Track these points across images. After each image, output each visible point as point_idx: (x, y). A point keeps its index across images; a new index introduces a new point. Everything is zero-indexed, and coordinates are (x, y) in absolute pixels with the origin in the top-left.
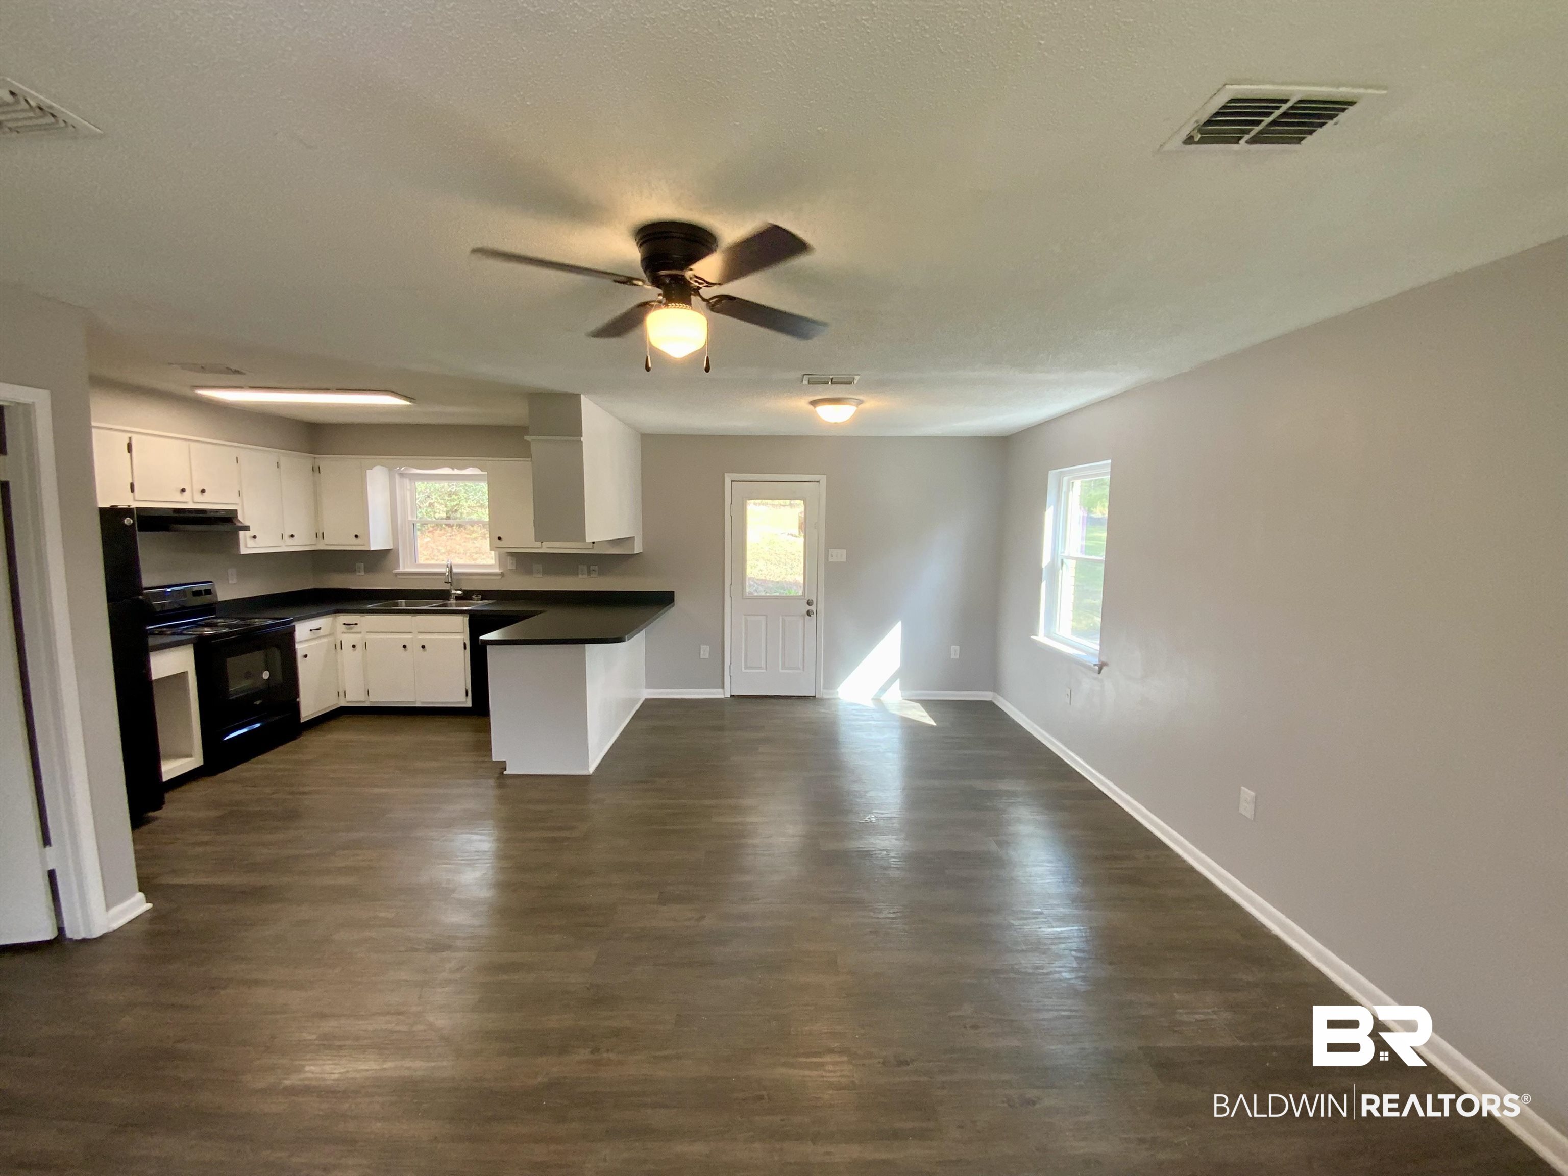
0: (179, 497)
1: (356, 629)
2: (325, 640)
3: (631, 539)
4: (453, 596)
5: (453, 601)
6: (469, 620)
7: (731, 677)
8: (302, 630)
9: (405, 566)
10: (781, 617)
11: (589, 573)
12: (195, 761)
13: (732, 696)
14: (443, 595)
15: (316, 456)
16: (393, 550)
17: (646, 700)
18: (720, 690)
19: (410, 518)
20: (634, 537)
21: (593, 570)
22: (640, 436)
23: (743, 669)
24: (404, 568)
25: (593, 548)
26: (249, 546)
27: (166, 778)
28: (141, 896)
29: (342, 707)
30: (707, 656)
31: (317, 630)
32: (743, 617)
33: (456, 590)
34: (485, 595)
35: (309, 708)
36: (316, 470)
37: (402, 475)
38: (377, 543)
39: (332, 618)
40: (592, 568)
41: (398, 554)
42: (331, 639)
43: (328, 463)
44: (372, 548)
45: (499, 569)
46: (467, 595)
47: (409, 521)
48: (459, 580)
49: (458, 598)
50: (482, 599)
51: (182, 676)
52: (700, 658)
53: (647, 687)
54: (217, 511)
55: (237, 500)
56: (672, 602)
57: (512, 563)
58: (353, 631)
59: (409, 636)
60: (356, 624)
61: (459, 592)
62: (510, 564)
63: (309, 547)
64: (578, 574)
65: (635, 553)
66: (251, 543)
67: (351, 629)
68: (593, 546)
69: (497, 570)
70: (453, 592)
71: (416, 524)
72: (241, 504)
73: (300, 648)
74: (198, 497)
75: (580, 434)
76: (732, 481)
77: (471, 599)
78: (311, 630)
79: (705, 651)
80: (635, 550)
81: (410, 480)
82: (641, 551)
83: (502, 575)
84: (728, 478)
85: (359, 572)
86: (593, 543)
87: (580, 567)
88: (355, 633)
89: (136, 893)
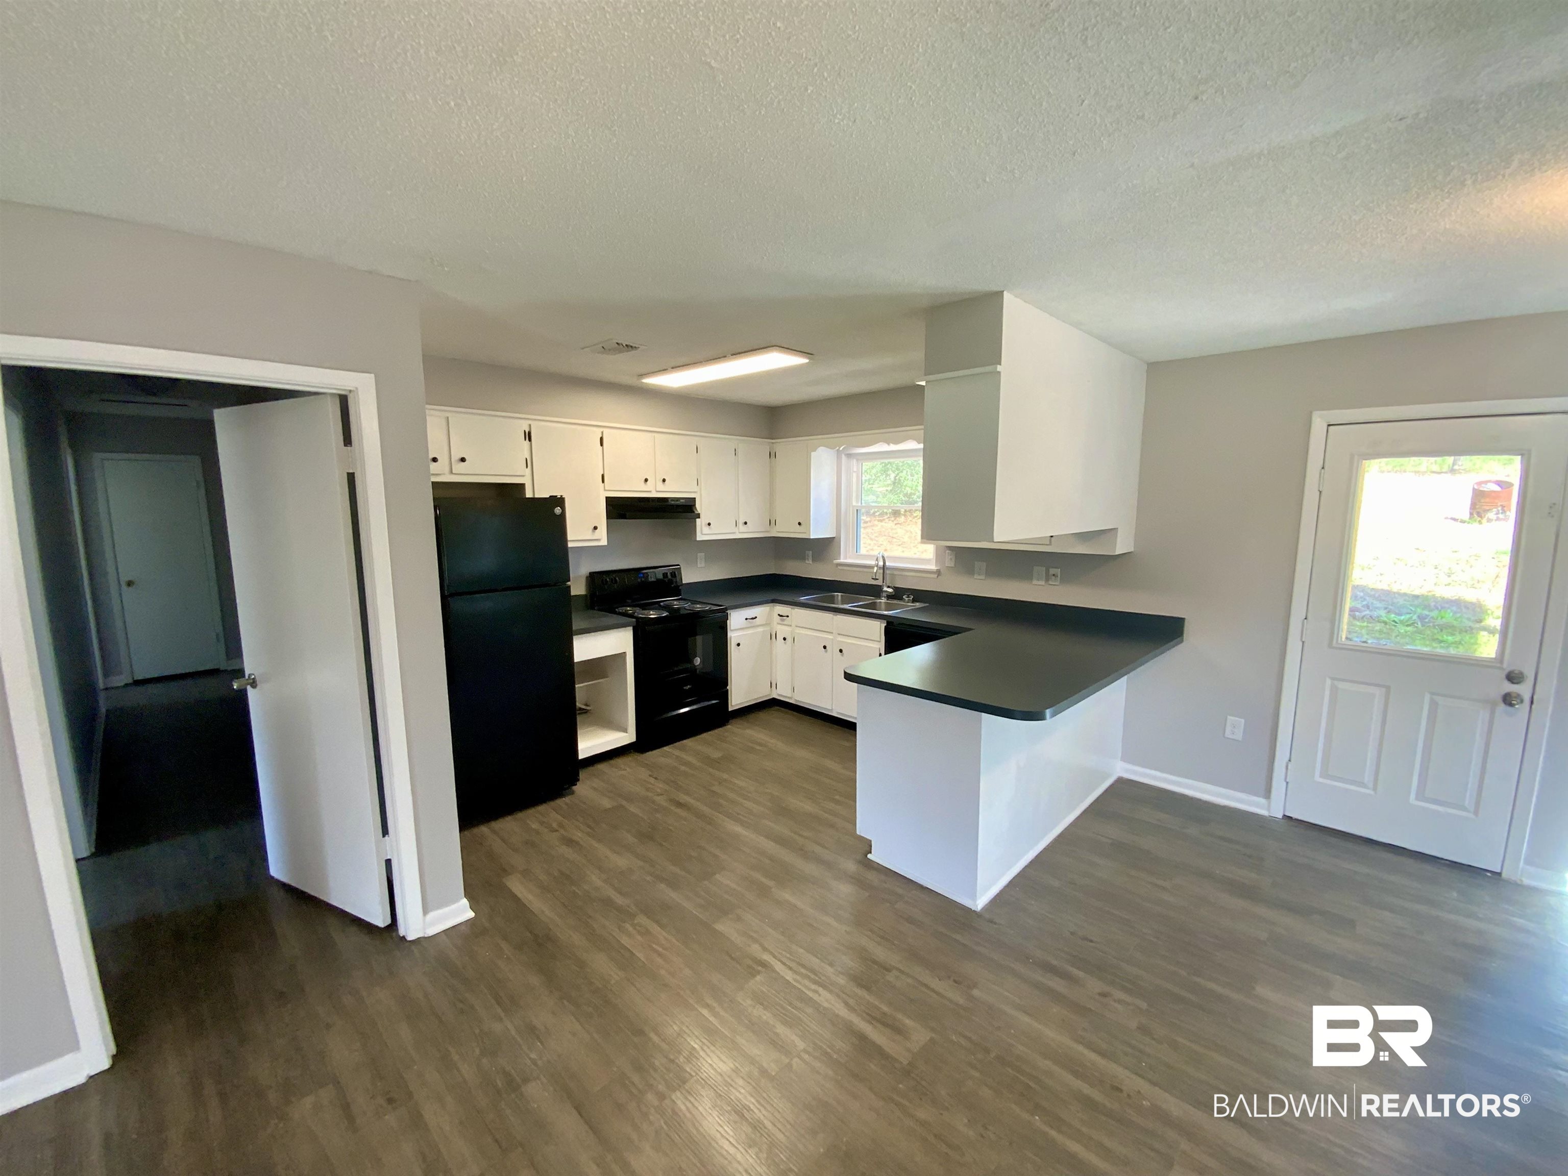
0: (643, 487)
1: (787, 621)
2: (760, 629)
3: (1108, 534)
4: (884, 594)
5: (883, 600)
6: (886, 628)
7: (1287, 783)
8: (737, 620)
9: (846, 557)
10: (1427, 698)
11: (1047, 579)
12: (628, 737)
13: (1286, 817)
14: (874, 591)
15: (773, 441)
16: (835, 540)
17: (1120, 781)
18: (1262, 801)
19: (854, 504)
20: (1115, 530)
21: (1054, 575)
22: (1145, 367)
23: (1317, 773)
24: (846, 558)
25: (1050, 544)
26: (704, 533)
27: (581, 756)
28: (465, 902)
29: (774, 699)
30: (1239, 736)
31: (753, 619)
32: (1329, 682)
33: (889, 587)
34: (918, 595)
35: (738, 698)
36: (772, 455)
37: (849, 456)
38: (815, 533)
39: (768, 608)
40: (1052, 571)
41: (840, 541)
42: (767, 628)
43: (783, 446)
44: (812, 537)
45: (936, 565)
46: (898, 594)
47: (854, 507)
48: (893, 575)
49: (889, 597)
50: (914, 601)
51: (623, 655)
52: (1224, 737)
53: (1124, 759)
54: (678, 499)
55: (695, 488)
56: (1179, 636)
57: (951, 559)
58: (785, 623)
59: (830, 637)
60: (788, 616)
61: (890, 590)
62: (949, 561)
63: (762, 533)
64: (1032, 579)
65: (1118, 551)
66: (706, 530)
67: (783, 620)
68: (1050, 541)
69: (933, 567)
70: (885, 589)
71: (860, 510)
72: (699, 493)
73: (733, 636)
74: (661, 487)
75: (997, 359)
76: (1329, 425)
77: (901, 599)
78: (746, 619)
79: (1235, 727)
80: (1118, 547)
81: (857, 460)
82: (1132, 549)
83: (938, 572)
84: (1319, 423)
85: (808, 560)
86: (1052, 536)
87: (1036, 568)
88: (786, 625)
89: (461, 898)
